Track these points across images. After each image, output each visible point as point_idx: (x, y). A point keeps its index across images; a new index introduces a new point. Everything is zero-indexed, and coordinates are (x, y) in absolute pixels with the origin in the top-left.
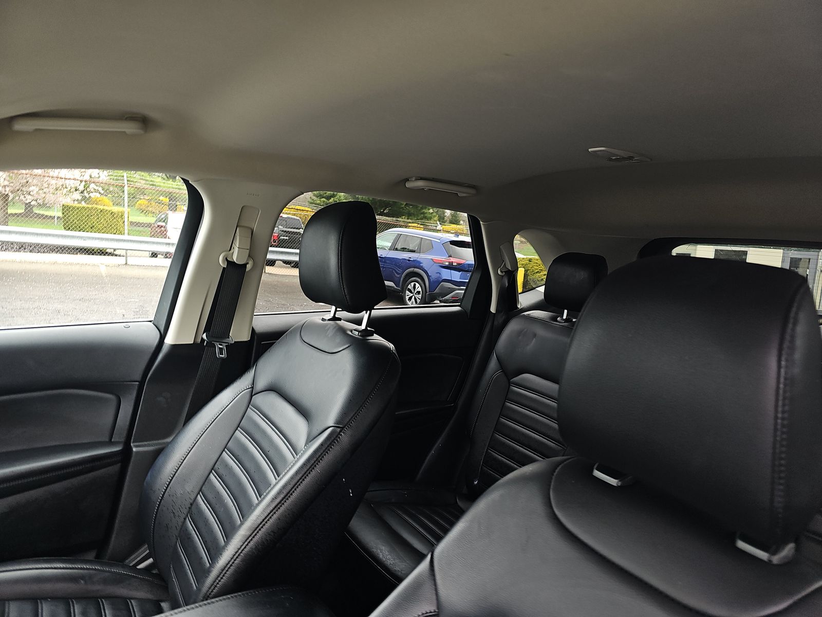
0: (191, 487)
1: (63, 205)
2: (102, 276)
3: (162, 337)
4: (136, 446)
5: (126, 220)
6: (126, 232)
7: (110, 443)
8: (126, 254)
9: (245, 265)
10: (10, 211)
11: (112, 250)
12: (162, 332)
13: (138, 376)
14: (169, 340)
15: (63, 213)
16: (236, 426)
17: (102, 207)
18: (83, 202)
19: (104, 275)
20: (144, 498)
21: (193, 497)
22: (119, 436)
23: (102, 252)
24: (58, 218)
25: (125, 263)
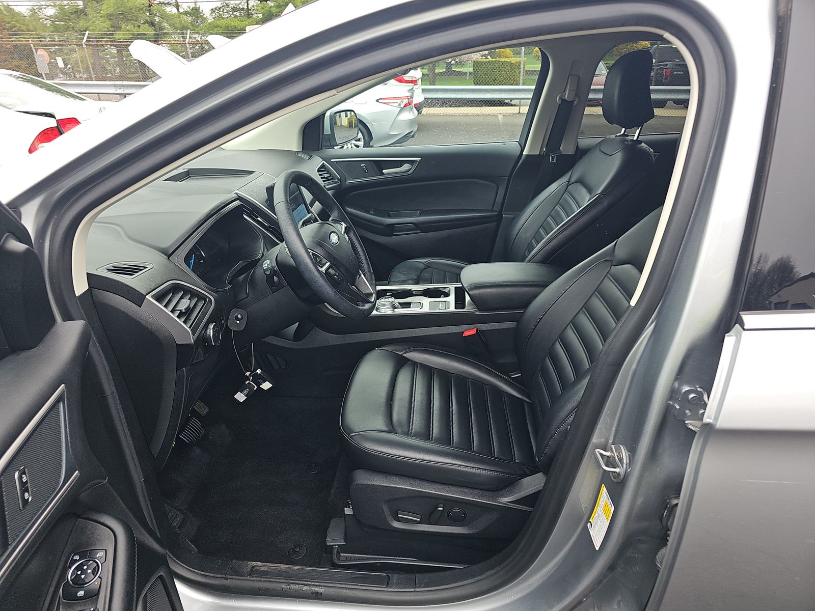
0: (529, 234)
1: (474, 62)
2: (500, 125)
3: (522, 150)
4: (505, 214)
5: (522, 70)
6: (521, 82)
7: (492, 211)
8: (520, 103)
9: (573, 102)
10: (437, 71)
11: (509, 101)
12: (523, 146)
13: (508, 173)
14: (525, 153)
15: (474, 70)
16: (556, 203)
17: (503, 60)
18: (489, 57)
19: (501, 124)
20: (507, 240)
21: (530, 241)
22: (497, 208)
23: (500, 103)
24: (470, 73)
25: (518, 112)
